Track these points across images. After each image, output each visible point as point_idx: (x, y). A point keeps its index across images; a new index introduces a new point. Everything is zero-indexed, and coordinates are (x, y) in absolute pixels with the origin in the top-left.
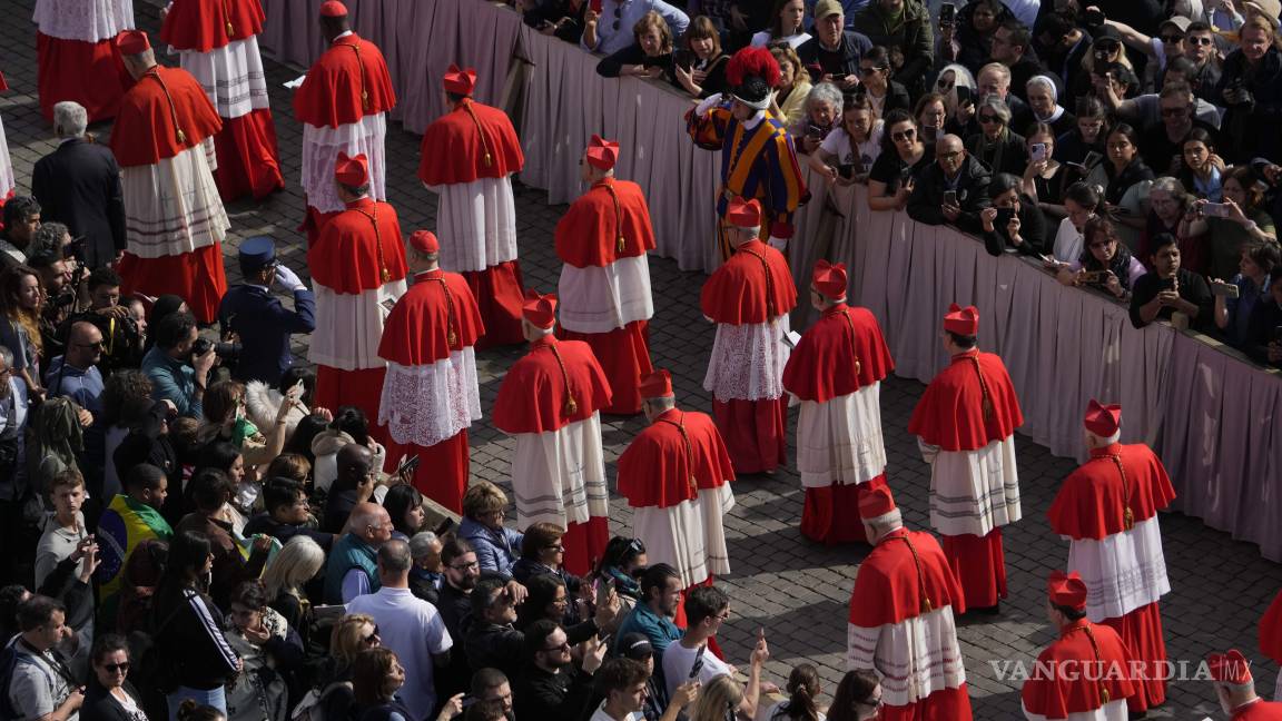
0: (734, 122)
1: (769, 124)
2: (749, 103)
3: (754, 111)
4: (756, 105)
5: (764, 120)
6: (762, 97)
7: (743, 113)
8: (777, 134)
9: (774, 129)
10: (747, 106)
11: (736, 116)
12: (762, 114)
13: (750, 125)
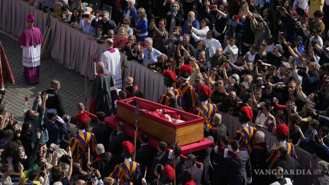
0: (180, 83)
1: (189, 84)
2: (184, 79)
3: (185, 81)
4: (186, 79)
5: (187, 83)
6: (187, 77)
7: (183, 81)
8: (191, 87)
9: (190, 86)
10: (183, 79)
11: (180, 82)
12: (187, 82)
13: (184, 84)
